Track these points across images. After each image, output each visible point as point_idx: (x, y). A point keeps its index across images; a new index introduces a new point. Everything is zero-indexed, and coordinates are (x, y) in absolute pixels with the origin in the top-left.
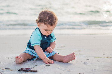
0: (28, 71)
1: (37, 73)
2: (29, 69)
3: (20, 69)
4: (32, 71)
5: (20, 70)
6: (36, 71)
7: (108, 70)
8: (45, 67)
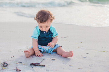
0: (37, 66)
1: (45, 67)
2: (39, 63)
3: (31, 63)
4: (40, 66)
5: (31, 65)
6: (44, 66)
7: (102, 66)
8: (51, 61)
